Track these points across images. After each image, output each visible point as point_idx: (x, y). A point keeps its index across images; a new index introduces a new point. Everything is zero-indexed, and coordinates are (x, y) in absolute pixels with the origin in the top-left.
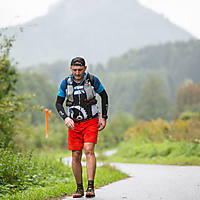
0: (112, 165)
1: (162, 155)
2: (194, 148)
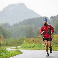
0: (19, 50)
1: (32, 47)
2: (41, 45)
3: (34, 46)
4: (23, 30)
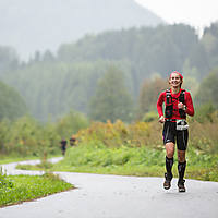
0: (55, 173)
1: (117, 164)
2: (156, 156)
3: (126, 160)
4: (76, 83)
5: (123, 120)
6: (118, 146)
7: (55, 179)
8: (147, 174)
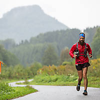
0: (30, 86)
1: (53, 81)
2: (68, 78)
3: (57, 80)
4: (37, 51)
5: (55, 65)
6: (53, 75)
7: (30, 88)
8: (64, 85)
